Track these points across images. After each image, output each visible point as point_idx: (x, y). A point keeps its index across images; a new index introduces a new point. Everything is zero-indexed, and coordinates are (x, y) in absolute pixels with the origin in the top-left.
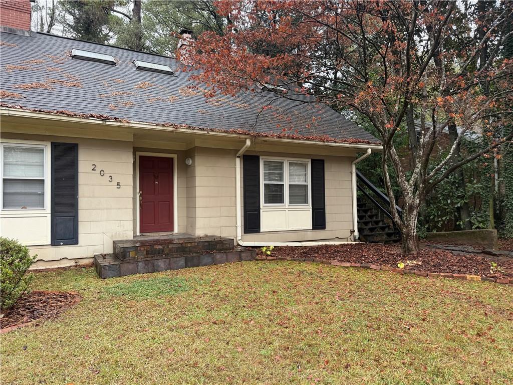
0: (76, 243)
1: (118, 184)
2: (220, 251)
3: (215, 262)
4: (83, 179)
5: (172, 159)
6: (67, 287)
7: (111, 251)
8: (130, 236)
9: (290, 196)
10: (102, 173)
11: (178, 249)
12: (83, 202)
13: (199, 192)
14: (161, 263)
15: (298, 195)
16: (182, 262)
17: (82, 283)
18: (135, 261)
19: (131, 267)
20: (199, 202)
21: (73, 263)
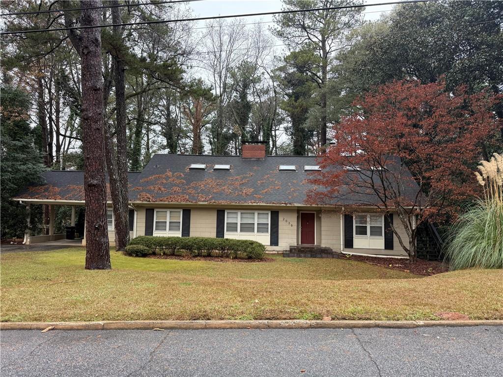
0: (278, 245)
1: (292, 225)
2: (325, 253)
3: (322, 257)
4: (280, 223)
5: (314, 214)
6: (274, 258)
7: (289, 250)
8: (295, 244)
9: (371, 232)
10: (286, 221)
11: (309, 251)
12: (280, 231)
13: (323, 229)
14: (302, 255)
15: (375, 232)
16: (310, 255)
17: (278, 257)
18: (294, 253)
19: (293, 255)
20: (323, 233)
21: (276, 252)
